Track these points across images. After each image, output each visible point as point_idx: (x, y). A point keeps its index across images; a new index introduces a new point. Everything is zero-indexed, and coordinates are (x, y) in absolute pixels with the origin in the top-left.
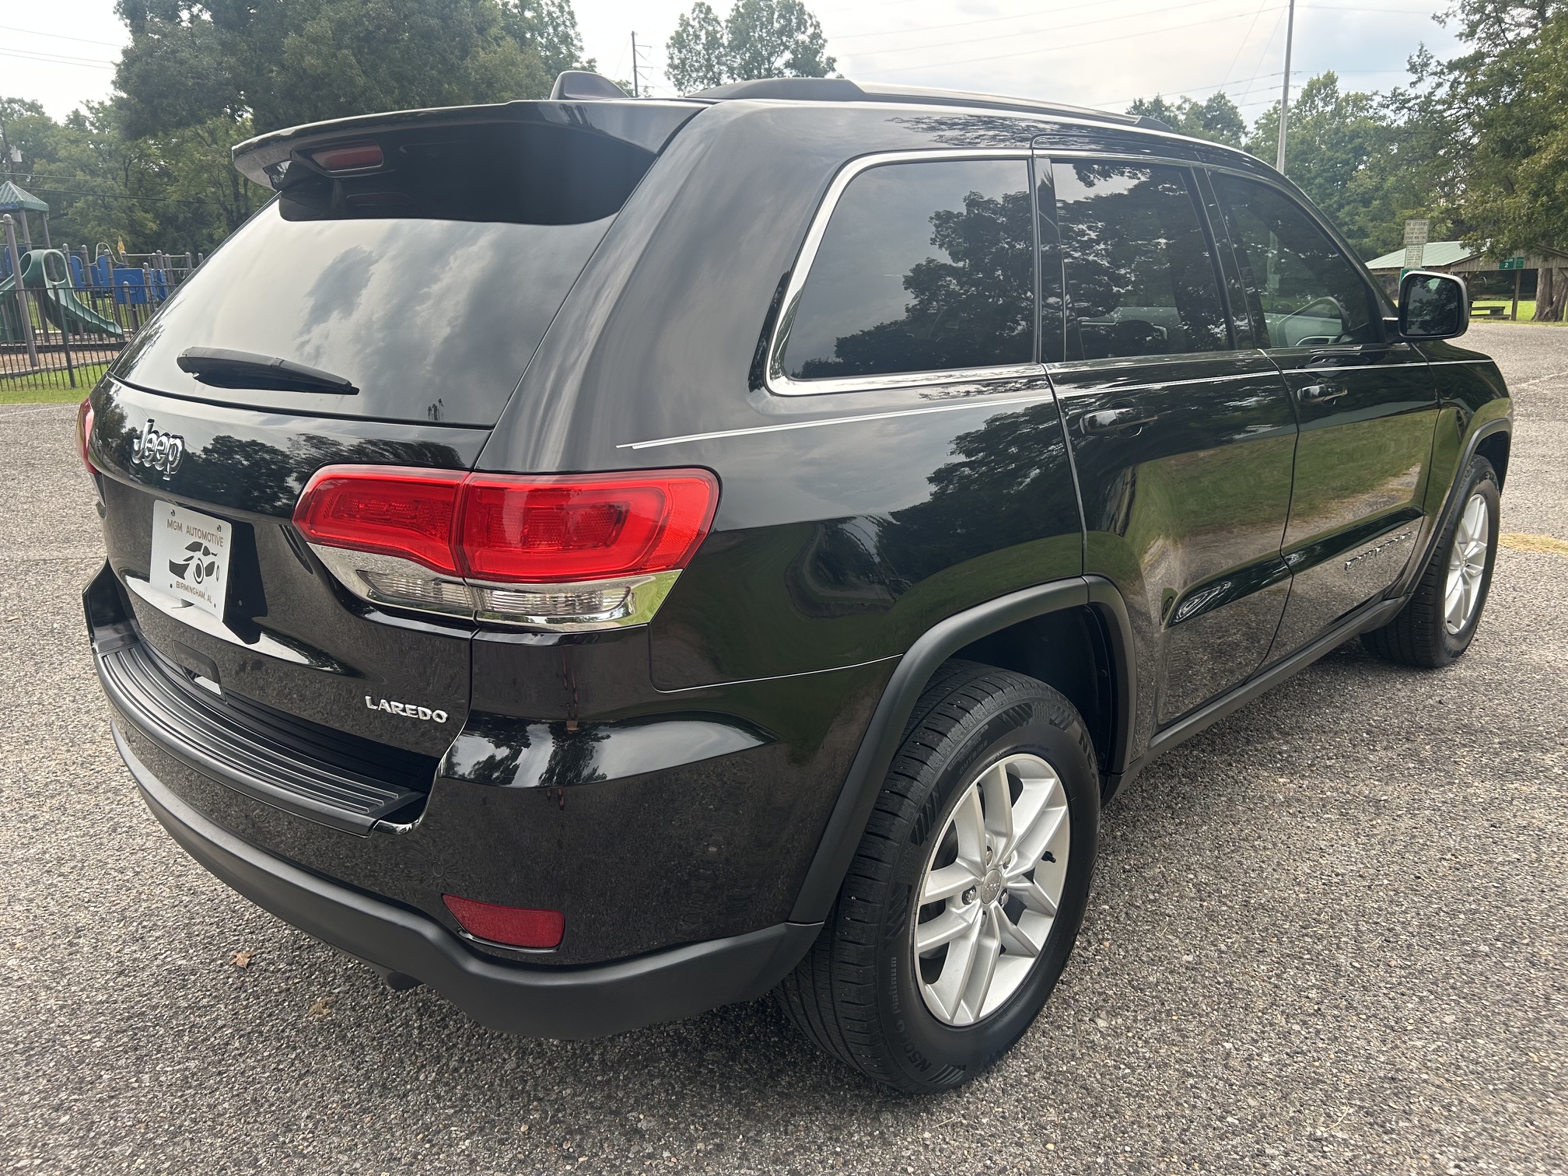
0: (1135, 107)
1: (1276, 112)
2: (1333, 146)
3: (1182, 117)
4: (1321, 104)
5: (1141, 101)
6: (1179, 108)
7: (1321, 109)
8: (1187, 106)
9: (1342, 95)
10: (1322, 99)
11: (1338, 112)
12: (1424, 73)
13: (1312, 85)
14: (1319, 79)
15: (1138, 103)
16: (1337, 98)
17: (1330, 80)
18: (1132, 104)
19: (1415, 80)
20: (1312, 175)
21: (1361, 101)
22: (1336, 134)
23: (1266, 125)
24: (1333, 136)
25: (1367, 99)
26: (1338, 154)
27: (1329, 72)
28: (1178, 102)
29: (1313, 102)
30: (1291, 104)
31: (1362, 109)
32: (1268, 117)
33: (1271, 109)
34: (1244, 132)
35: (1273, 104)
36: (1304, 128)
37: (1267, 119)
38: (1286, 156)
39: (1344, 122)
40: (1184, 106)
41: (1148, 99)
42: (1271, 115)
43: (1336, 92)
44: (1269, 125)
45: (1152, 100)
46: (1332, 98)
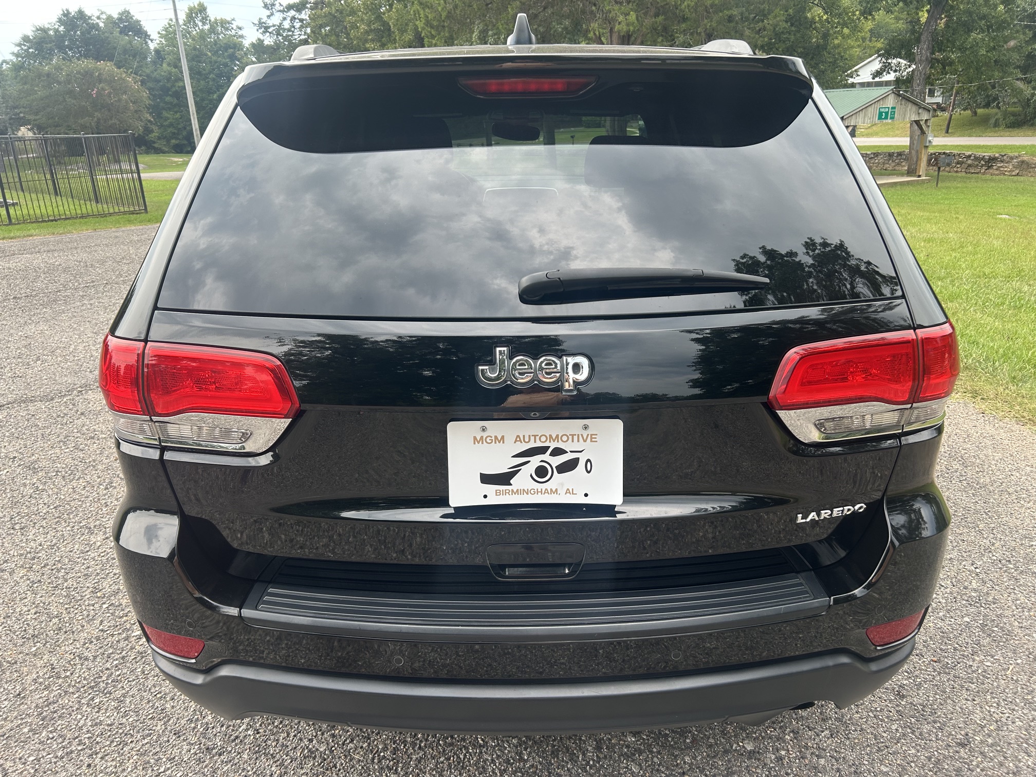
0: (64, 15)
1: (170, 26)
2: (215, 53)
3: (102, 25)
4: (200, 24)
5: (67, 10)
6: (98, 18)
7: (201, 28)
8: (104, 16)
9: (213, 20)
10: (200, 21)
11: (213, 30)
12: (273, 10)
13: (191, 10)
14: (195, 6)
15: (66, 12)
16: (210, 21)
17: (202, 9)
18: (62, 12)
19: (269, 14)
20: (207, 72)
21: (225, 24)
22: (215, 45)
23: (167, 35)
24: (214, 46)
25: (229, 23)
26: (220, 59)
27: (200, 2)
28: (97, 14)
29: (194, 22)
30: (181, 22)
31: (227, 29)
32: (166, 29)
33: (167, 24)
34: (150, 39)
35: (167, 21)
36: (193, 39)
37: (166, 31)
38: (187, 58)
39: (218, 38)
40: (101, 16)
41: (73, 10)
42: (167, 28)
43: (208, 17)
44: (169, 34)
45: (77, 10)
46: (206, 20)
